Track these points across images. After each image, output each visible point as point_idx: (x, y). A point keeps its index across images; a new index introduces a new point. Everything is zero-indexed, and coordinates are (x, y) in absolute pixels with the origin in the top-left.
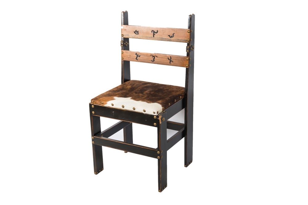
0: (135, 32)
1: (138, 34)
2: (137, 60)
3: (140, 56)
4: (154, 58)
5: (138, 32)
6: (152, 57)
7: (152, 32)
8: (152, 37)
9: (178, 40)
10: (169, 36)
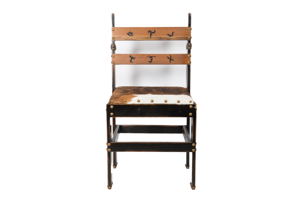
0: (128, 34)
1: (132, 35)
2: (132, 62)
3: (135, 58)
4: (152, 58)
5: (132, 33)
6: (150, 58)
7: (149, 33)
8: (148, 38)
9: (178, 38)
10: (168, 35)
